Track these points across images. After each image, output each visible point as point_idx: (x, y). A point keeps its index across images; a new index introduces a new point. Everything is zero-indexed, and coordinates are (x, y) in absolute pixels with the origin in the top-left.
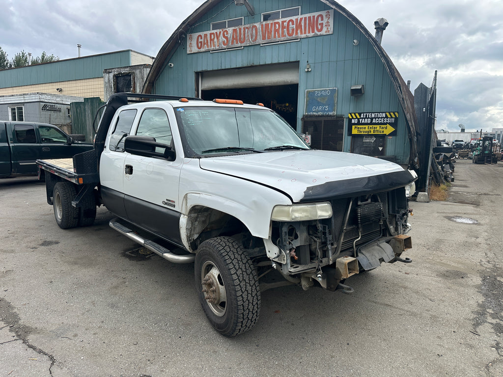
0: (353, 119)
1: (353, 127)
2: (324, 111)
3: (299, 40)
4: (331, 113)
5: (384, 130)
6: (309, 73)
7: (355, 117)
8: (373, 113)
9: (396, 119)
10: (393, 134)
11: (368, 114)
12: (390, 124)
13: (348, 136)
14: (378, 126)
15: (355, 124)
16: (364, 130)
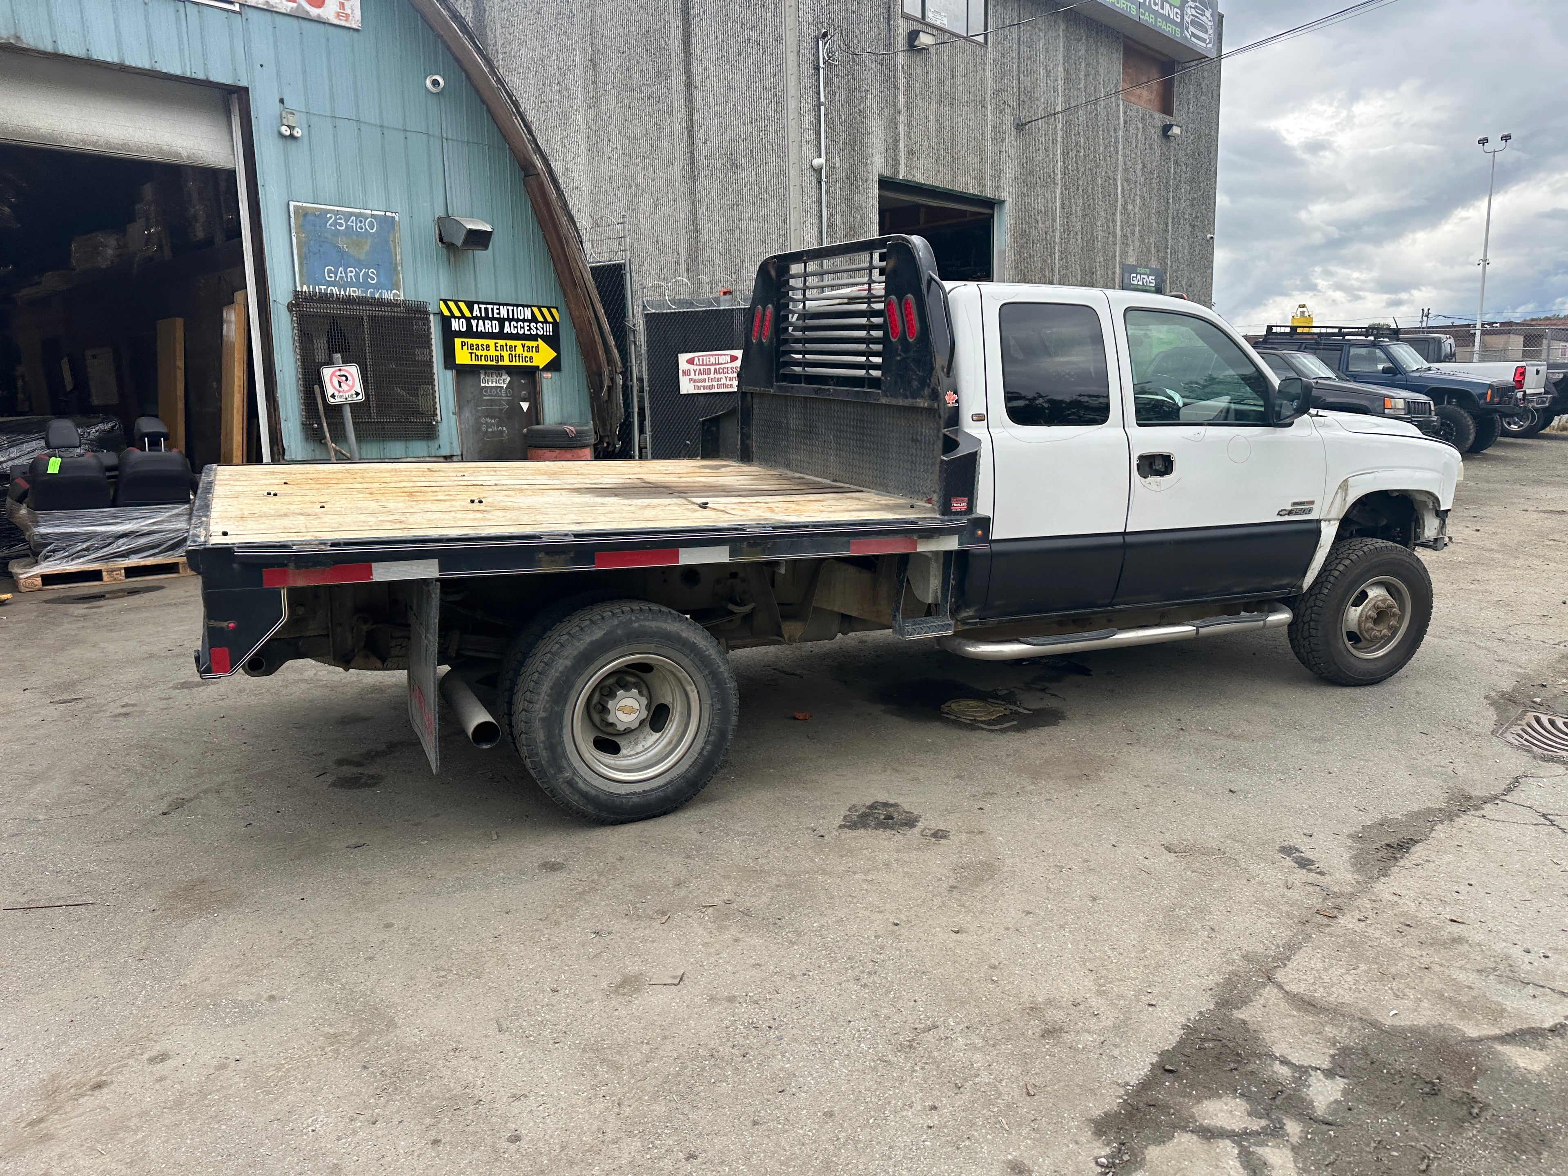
0: (455, 317)
1: (458, 341)
2: (366, 285)
3: (237, 8)
4: (388, 295)
5: (533, 354)
6: (292, 145)
7: (457, 313)
8: (504, 305)
9: (555, 324)
10: (554, 366)
11: (490, 307)
12: (544, 338)
13: (446, 368)
14: (518, 343)
15: (460, 334)
16: (485, 353)
